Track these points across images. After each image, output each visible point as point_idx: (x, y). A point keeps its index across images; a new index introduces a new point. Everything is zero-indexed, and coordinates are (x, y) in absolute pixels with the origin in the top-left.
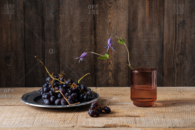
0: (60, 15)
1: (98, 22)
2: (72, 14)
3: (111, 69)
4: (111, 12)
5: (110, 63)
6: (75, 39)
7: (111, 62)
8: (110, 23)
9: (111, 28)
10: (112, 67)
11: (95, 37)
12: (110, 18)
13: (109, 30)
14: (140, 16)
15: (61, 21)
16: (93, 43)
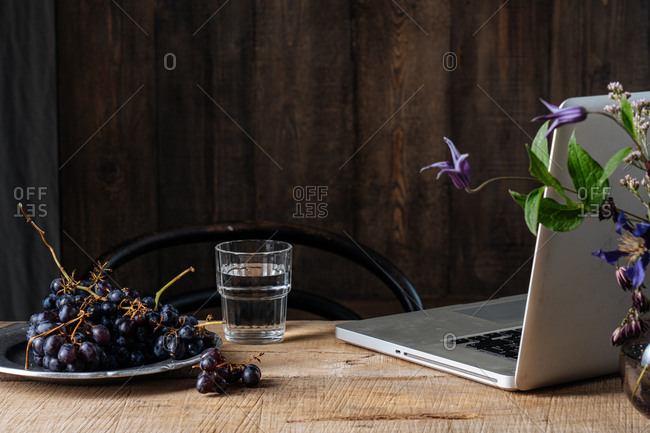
0: (257, 49)
1: (363, 69)
2: (290, 44)
3: (401, 200)
4: (400, 39)
5: (397, 185)
6: (298, 116)
7: (401, 181)
8: (397, 71)
9: (401, 86)
10: (402, 196)
11: (356, 110)
12: (398, 57)
13: (395, 89)
14: (483, 50)
15: (259, 64)
16: (350, 126)
